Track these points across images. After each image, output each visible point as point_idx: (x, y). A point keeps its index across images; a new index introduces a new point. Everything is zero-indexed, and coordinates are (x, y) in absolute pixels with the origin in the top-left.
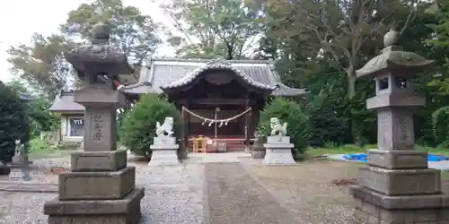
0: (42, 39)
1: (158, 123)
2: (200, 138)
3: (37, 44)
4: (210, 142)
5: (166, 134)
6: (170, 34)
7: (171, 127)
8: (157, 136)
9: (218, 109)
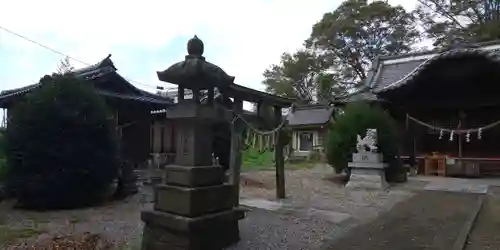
0: (290, 59)
1: (359, 137)
2: (435, 156)
3: (285, 64)
4: (451, 161)
5: (368, 149)
6: (431, 22)
7: (373, 142)
8: (357, 152)
9: (463, 115)
